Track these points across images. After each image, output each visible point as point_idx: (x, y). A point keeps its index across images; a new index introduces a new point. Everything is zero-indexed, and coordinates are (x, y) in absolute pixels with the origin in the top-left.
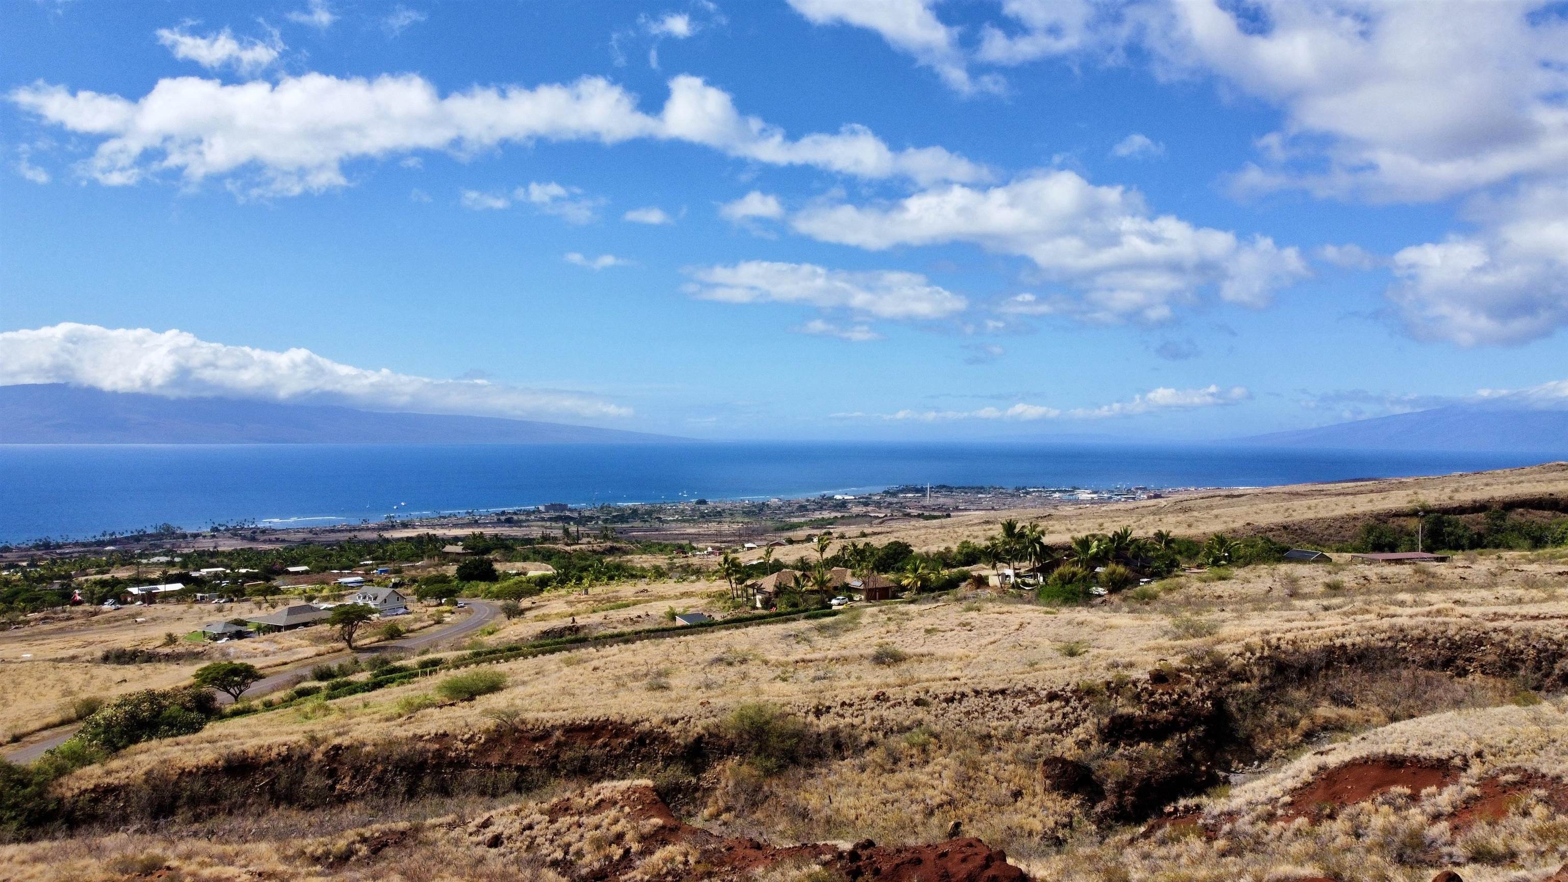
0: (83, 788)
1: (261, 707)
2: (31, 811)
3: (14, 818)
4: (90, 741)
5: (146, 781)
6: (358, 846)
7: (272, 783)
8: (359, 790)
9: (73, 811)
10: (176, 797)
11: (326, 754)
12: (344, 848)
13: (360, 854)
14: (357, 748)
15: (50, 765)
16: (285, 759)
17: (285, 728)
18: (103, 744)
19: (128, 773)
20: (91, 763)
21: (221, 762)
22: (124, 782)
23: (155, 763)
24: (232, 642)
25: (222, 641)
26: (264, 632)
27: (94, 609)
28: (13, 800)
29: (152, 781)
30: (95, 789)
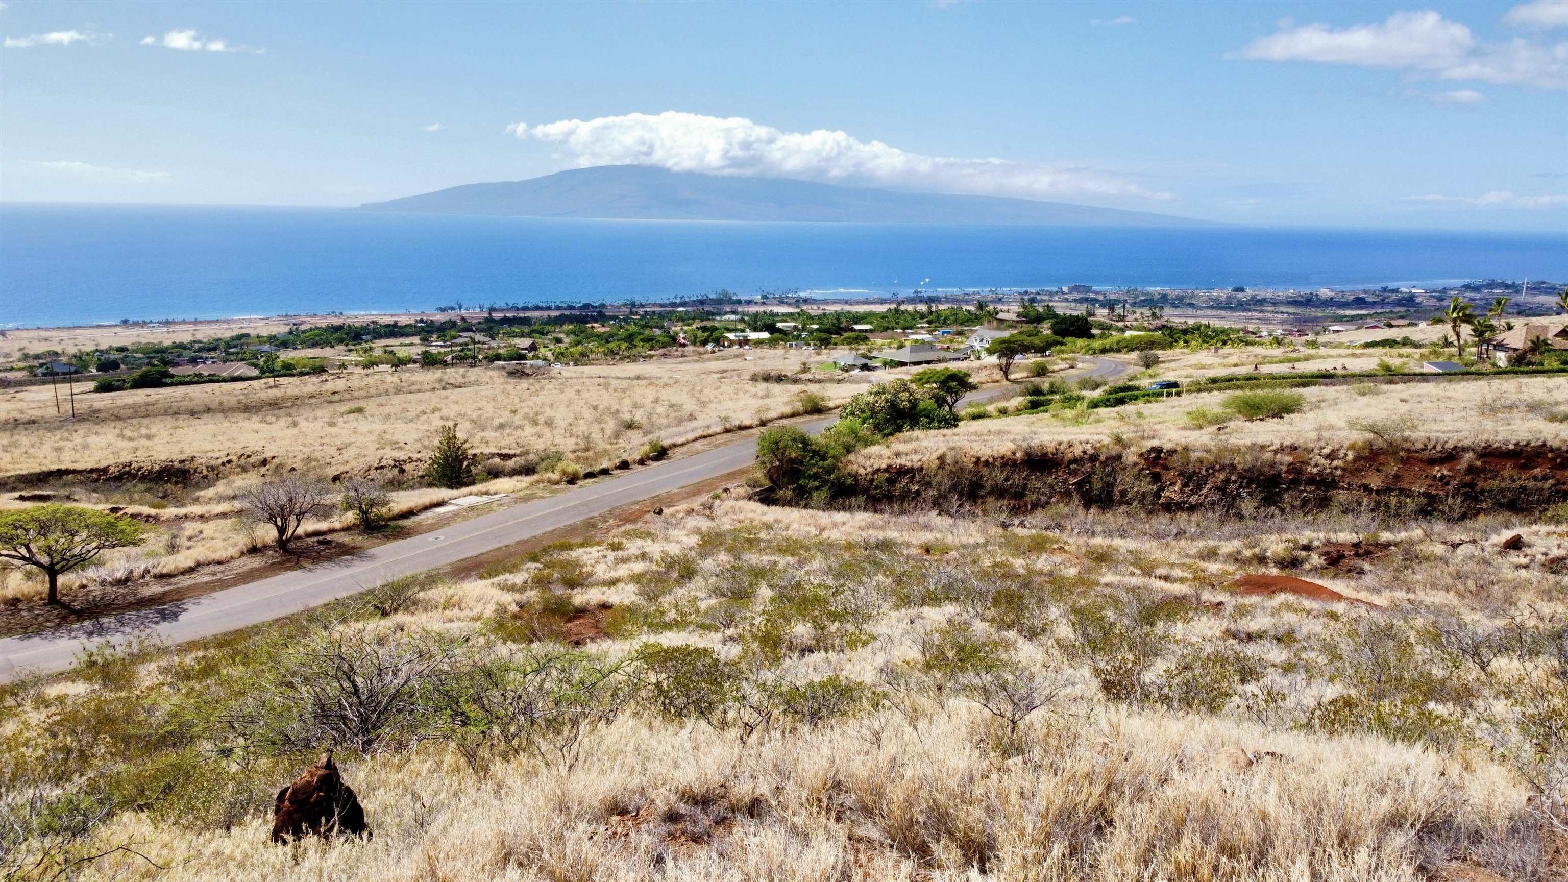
0: (876, 467)
1: (995, 414)
2: (832, 483)
5: (940, 466)
6: (1299, 553)
8: (1194, 500)
9: (871, 488)
10: (979, 485)
11: (1142, 456)
13: (1313, 562)
14: (1183, 452)
15: (834, 441)
18: (875, 429)
20: (872, 444)
21: (1019, 455)
22: (917, 465)
23: (944, 449)
24: (866, 373)
25: (856, 372)
26: (891, 367)
27: (701, 349)
28: (815, 470)
29: (947, 467)
30: (888, 469)
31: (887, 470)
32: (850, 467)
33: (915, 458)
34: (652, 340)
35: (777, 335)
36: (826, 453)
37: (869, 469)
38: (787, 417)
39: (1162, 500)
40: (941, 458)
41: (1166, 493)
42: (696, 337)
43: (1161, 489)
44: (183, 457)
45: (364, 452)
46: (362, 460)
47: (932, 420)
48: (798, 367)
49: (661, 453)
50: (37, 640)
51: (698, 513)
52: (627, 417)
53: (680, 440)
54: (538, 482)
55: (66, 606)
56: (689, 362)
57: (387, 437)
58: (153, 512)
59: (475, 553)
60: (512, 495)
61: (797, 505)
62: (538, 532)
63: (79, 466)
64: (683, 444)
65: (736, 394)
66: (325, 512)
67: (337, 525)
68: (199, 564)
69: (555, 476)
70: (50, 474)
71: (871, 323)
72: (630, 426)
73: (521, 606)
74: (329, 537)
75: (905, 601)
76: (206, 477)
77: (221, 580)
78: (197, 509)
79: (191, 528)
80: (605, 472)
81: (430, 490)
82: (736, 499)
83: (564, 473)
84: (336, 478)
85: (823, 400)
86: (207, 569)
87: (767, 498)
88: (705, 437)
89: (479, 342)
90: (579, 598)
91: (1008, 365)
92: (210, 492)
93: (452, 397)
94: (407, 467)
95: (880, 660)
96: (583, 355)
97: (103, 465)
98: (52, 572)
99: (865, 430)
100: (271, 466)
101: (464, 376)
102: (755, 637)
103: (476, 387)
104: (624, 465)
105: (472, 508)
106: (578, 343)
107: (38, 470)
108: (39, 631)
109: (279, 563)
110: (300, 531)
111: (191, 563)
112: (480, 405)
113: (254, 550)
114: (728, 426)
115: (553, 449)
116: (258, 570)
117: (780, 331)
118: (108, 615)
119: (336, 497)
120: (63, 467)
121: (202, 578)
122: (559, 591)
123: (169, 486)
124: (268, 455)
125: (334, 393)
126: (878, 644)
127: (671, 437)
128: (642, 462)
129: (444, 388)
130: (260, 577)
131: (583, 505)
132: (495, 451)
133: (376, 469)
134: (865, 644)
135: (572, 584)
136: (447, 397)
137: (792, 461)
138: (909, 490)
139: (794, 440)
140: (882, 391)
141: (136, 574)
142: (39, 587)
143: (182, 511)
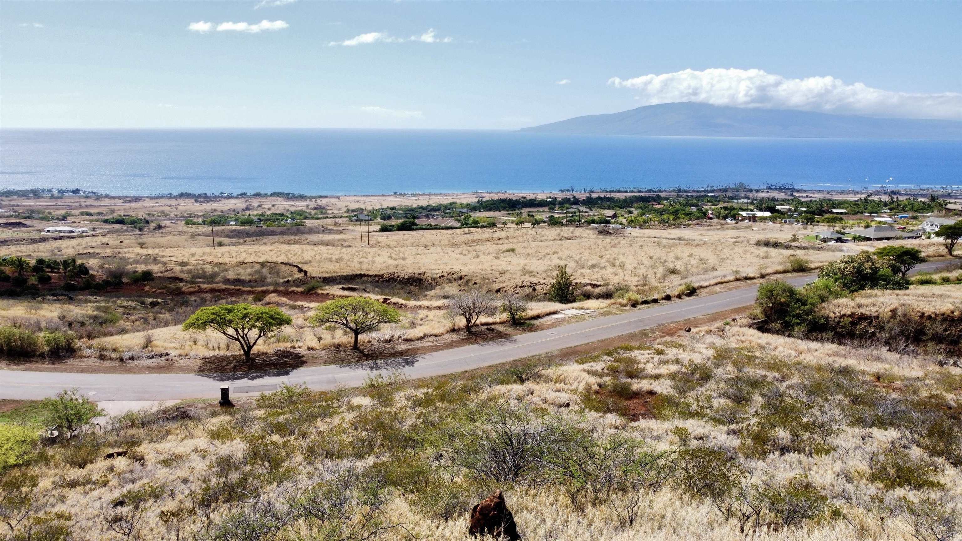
0: (843, 313)
1: (939, 281)
2: (810, 321)
3: (798, 324)
4: (834, 282)
5: (892, 316)
10: (921, 332)
18: (844, 286)
19: (877, 309)
20: (841, 297)
21: (956, 314)
22: (874, 314)
23: (897, 305)
24: (840, 244)
25: (832, 243)
26: (859, 240)
27: (723, 222)
28: (797, 312)
29: (898, 318)
30: (852, 315)
31: (850, 316)
32: (823, 311)
33: (874, 309)
34: (691, 214)
35: (776, 214)
36: (806, 301)
37: (837, 314)
38: (780, 273)
40: (894, 311)
42: (720, 214)
44: (420, 272)
45: (514, 276)
46: (513, 281)
47: (888, 283)
48: (789, 237)
49: (692, 292)
50: (347, 368)
51: (714, 333)
52: (671, 266)
53: (705, 284)
54: (613, 304)
55: (361, 352)
56: (713, 230)
57: (527, 268)
58: (404, 302)
59: (574, 345)
60: (597, 311)
61: (783, 334)
62: (612, 336)
63: (370, 273)
64: (707, 287)
65: (745, 254)
66: (491, 311)
67: (498, 320)
68: (425, 336)
69: (624, 301)
70: (357, 276)
71: (846, 208)
72: (673, 272)
73: (600, 385)
74: (493, 327)
75: (859, 421)
76: (430, 284)
77: (436, 346)
78: (425, 303)
79: (422, 313)
80: (655, 301)
81: (549, 303)
82: (741, 327)
83: (630, 300)
84: (498, 291)
85: (807, 262)
86: (429, 339)
87: (762, 327)
88: (722, 283)
89: (582, 212)
90: (637, 385)
91: (952, 245)
92: (432, 293)
93: (565, 245)
94: (537, 287)
95: (838, 467)
96: (645, 222)
97: (381, 273)
98: (356, 333)
99: (836, 287)
100: (464, 280)
101: (572, 233)
102: (750, 435)
103: (579, 240)
104: (668, 298)
105: (573, 317)
106: (643, 214)
107: (351, 274)
108: (348, 364)
109: (466, 339)
110: (478, 322)
111: (421, 335)
112: (581, 251)
113: (453, 330)
114: (738, 276)
115: (624, 283)
116: (455, 342)
117: (778, 211)
118: (380, 359)
119: (498, 303)
120: (363, 273)
121: (426, 343)
122: (624, 380)
123: (412, 288)
124: (463, 274)
125: (499, 239)
126: (836, 455)
127: (699, 281)
128: (679, 296)
129: (560, 240)
130: (456, 346)
131: (640, 321)
132: (588, 282)
133: (520, 287)
134: (827, 453)
135: (631, 375)
136: (562, 245)
137: (782, 304)
138: (867, 331)
139: (784, 291)
140: (851, 260)
141: (395, 338)
142: (349, 340)
143: (418, 303)
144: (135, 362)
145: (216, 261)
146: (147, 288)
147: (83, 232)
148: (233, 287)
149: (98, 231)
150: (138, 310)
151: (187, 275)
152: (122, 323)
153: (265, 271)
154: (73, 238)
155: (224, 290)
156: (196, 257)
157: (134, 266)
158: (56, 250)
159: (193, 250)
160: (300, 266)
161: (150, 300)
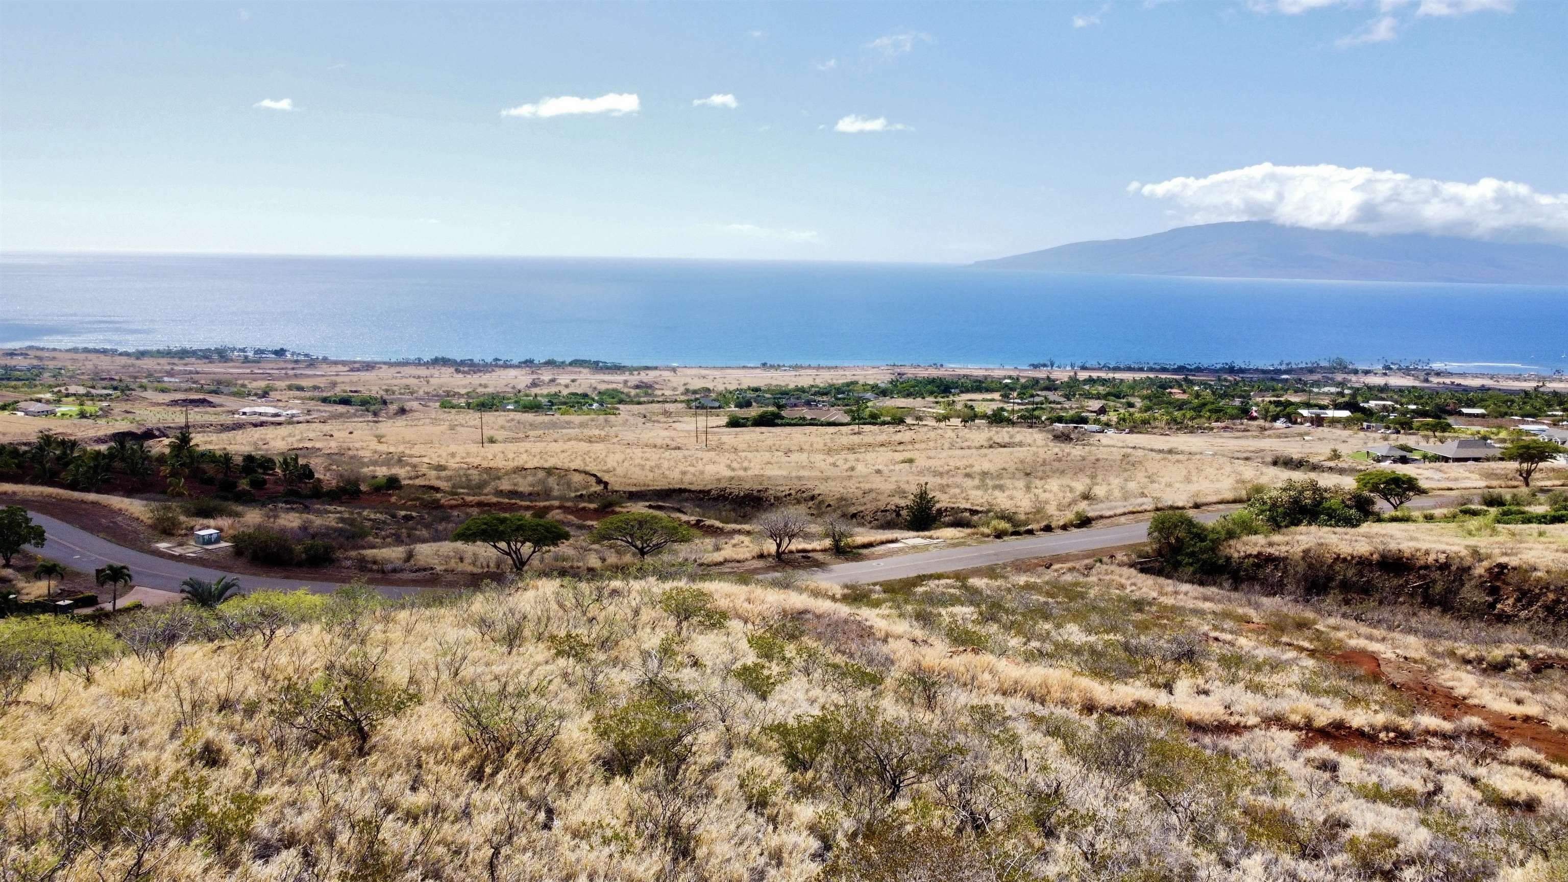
0: (1248, 552)
1: (1421, 519)
2: (1204, 562)
3: (1191, 564)
4: (1257, 515)
5: (1303, 558)
6: (1516, 660)
7: (1426, 588)
8: (1523, 614)
9: (1238, 570)
10: (1329, 579)
11: (1489, 570)
12: (1500, 659)
13: (1519, 668)
14: (1526, 571)
15: (1223, 527)
16: (1444, 567)
17: (1445, 539)
18: (1268, 520)
19: (1288, 548)
20: (1256, 533)
21: (1376, 556)
22: (1284, 555)
23: (1319, 544)
24: (1395, 465)
25: (1386, 464)
26: (1430, 461)
28: (1192, 549)
29: (1309, 560)
30: (1259, 555)
31: (1256, 556)
32: (1228, 550)
33: (1284, 548)
34: (1223, 411)
36: (1209, 536)
37: (1243, 554)
38: (1228, 502)
39: (1496, 612)
41: (1499, 606)
42: (1267, 411)
43: (1496, 601)
44: (760, 488)
45: (880, 497)
46: (874, 504)
48: (1329, 452)
49: (1084, 522)
53: (1110, 513)
54: (973, 534)
58: (720, 525)
60: (948, 541)
63: (693, 488)
64: (1110, 517)
66: (807, 536)
67: (818, 548)
69: (986, 530)
74: (810, 555)
76: (772, 505)
78: (746, 527)
79: (737, 538)
80: (1030, 532)
82: (1119, 565)
83: (995, 529)
86: (730, 565)
87: (1145, 567)
88: (1133, 513)
91: (1530, 471)
97: (708, 488)
98: (642, 552)
99: (1260, 521)
100: (816, 501)
103: (1014, 448)
106: (1148, 409)
107: (667, 487)
109: (775, 567)
110: (793, 547)
111: (721, 559)
113: (759, 557)
114: (1160, 505)
116: (760, 569)
119: (819, 528)
120: (683, 487)
123: (748, 509)
124: (816, 492)
125: (900, 443)
127: (1108, 510)
128: (1064, 527)
130: (760, 575)
131: (996, 554)
132: (968, 506)
133: (883, 511)
136: (986, 455)
137: (1180, 540)
139: (1181, 523)
140: (1289, 488)
143: (738, 527)
144: (398, 575)
145: (485, 464)
146: (393, 499)
147: (293, 416)
148: (507, 501)
149: (315, 415)
150: (389, 525)
151: (445, 484)
152: (371, 538)
153: (552, 481)
154: (280, 424)
155: (495, 504)
156: (458, 459)
157: (371, 468)
158: (260, 443)
159: (453, 448)
160: (599, 475)
161: (403, 513)
